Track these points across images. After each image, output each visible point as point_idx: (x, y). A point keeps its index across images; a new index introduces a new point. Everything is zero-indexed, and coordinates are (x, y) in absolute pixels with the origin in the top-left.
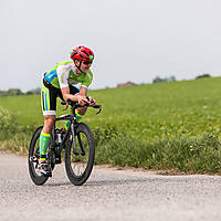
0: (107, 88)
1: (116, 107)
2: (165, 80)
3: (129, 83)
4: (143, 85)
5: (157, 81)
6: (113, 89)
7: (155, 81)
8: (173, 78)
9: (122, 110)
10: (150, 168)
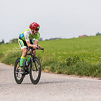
0: (74, 38)
1: (78, 47)
4: (91, 36)
6: (77, 38)
7: (97, 35)
10: (95, 76)
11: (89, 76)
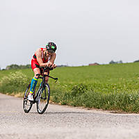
2: (117, 63)
3: (96, 63)
4: (104, 65)
5: (112, 63)
7: (110, 63)
8: (121, 61)
9: (91, 78)
10: (106, 109)
11: (99, 108)
